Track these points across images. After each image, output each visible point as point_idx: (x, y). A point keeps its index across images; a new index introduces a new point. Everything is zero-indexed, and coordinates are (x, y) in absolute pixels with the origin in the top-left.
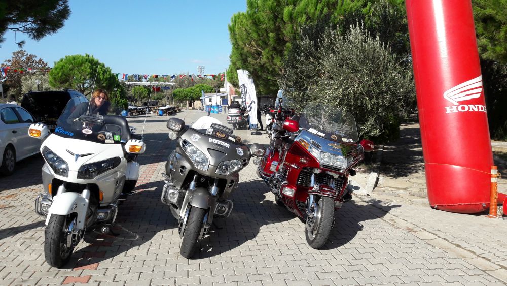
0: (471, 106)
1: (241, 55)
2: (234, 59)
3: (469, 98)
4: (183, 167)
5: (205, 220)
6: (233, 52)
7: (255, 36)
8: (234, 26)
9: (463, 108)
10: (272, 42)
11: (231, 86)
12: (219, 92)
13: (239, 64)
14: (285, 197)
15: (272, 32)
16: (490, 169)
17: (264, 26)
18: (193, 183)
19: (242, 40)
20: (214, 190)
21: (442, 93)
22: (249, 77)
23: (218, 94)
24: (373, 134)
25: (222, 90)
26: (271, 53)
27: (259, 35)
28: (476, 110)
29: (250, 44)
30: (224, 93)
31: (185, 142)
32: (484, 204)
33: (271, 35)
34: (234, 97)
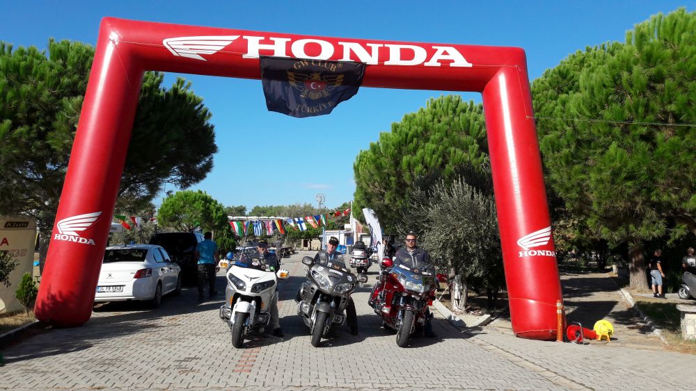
0: (539, 251)
1: (366, 194)
2: (358, 197)
3: (538, 245)
4: (313, 288)
5: (327, 322)
6: (357, 191)
7: (376, 178)
8: (358, 166)
9: (533, 253)
10: (393, 185)
11: (358, 222)
12: (343, 228)
13: (363, 203)
14: (384, 313)
15: (394, 176)
16: (556, 302)
17: (386, 171)
18: (319, 299)
19: (366, 181)
20: (333, 303)
21: (516, 241)
22: (375, 215)
23: (341, 231)
24: (476, 275)
25: (346, 226)
26: (394, 195)
27: (381, 179)
28: (543, 254)
29: (373, 185)
30: (349, 230)
31: (314, 272)
32: (551, 331)
33: (392, 178)
34: (361, 236)
